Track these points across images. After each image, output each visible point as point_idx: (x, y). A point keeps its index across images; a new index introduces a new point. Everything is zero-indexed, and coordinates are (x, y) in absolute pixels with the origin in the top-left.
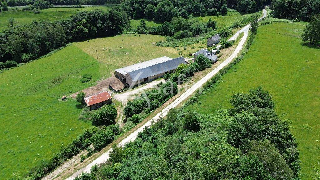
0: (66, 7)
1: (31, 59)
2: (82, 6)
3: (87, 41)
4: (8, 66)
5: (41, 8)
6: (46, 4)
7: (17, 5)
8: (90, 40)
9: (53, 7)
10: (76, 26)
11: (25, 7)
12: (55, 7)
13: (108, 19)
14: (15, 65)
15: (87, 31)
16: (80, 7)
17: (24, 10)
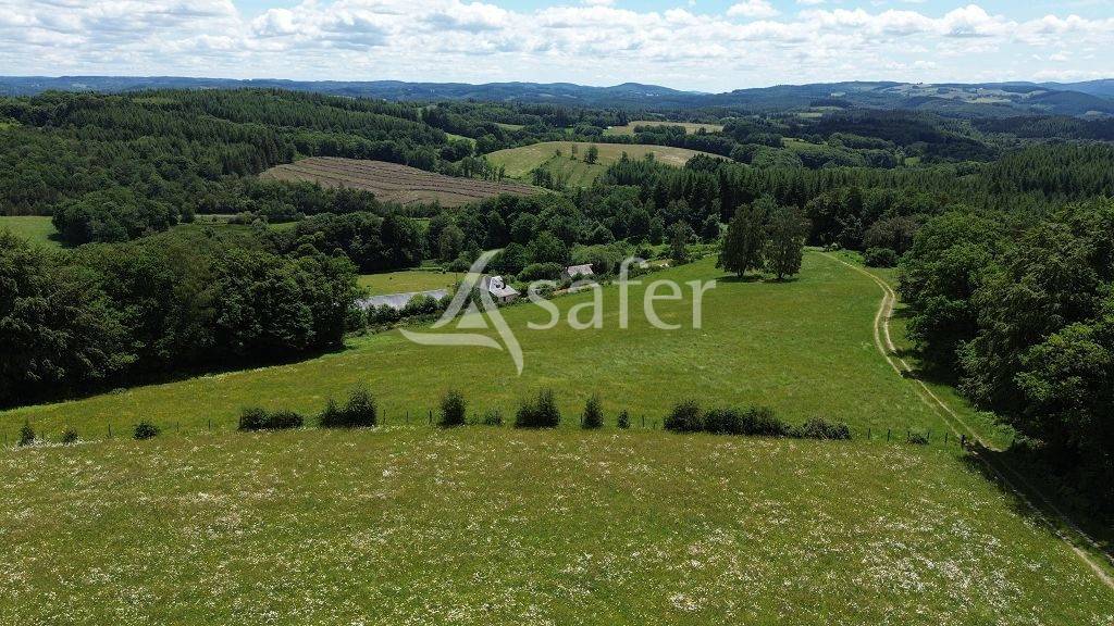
6: (288, 212)
7: (220, 211)
10: (299, 244)
11: (233, 216)
13: (377, 233)
17: (231, 222)
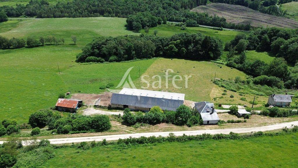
0: (209, 28)
1: (114, 61)
2: (223, 29)
3: (171, 59)
4: (98, 61)
5: (187, 26)
6: (194, 23)
8: (173, 59)
9: (198, 26)
11: (177, 23)
12: (200, 27)
13: (200, 44)
14: (102, 62)
15: (176, 50)
16: (221, 30)
17: (176, 25)
